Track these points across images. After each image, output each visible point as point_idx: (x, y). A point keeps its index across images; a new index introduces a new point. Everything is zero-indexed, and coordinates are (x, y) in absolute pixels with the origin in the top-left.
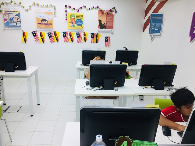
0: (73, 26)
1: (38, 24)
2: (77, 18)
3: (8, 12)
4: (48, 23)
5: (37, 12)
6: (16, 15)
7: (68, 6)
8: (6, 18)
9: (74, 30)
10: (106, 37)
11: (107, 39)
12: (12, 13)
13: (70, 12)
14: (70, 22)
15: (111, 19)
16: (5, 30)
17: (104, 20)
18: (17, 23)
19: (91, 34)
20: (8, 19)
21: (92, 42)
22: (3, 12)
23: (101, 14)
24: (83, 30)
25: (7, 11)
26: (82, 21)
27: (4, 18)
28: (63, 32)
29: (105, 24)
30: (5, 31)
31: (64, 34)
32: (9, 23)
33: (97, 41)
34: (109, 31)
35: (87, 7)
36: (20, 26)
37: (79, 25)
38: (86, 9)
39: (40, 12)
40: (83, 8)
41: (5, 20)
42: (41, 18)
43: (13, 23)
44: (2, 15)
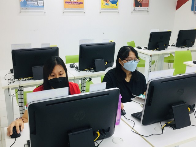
0: (107, 4)
1: (66, 2)
4: (77, 1)
9: (108, 9)
29: (141, 1)
30: (21, 13)
32: (27, 2)
34: (144, 9)
36: (43, 6)
43: (32, 2)
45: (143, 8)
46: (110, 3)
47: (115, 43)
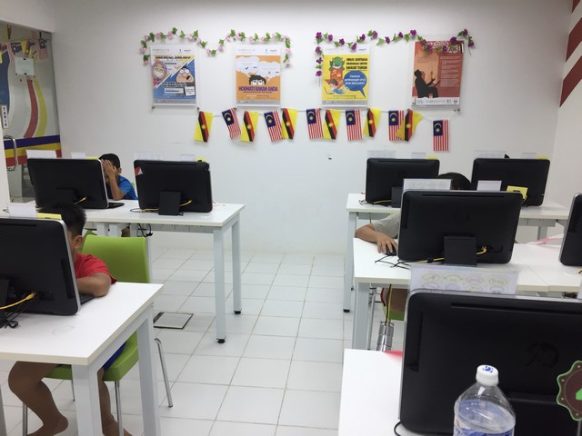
0: (336, 91)
1: (241, 88)
2: (349, 68)
3: (165, 60)
5: (238, 57)
6: (185, 67)
7: (325, 36)
8: (159, 74)
9: (339, 102)
10: (435, 123)
11: (439, 129)
12: (174, 61)
13: (329, 51)
14: (329, 82)
15: (455, 66)
16: (153, 108)
17: (431, 70)
18: (186, 88)
19: (390, 112)
20: (164, 77)
21: (393, 137)
22: (152, 60)
23: (421, 54)
24: (365, 103)
25: (161, 58)
26: (363, 76)
27: (153, 75)
28: (308, 111)
29: (435, 82)
30: (155, 110)
31: (311, 115)
33: (408, 135)
34: (445, 104)
35: (382, 36)
36: (195, 96)
37: (354, 88)
38: (377, 41)
39: (246, 57)
40: (368, 38)
41: (156, 80)
42: (247, 73)
43: (175, 89)
44: (148, 67)
45: (441, 100)
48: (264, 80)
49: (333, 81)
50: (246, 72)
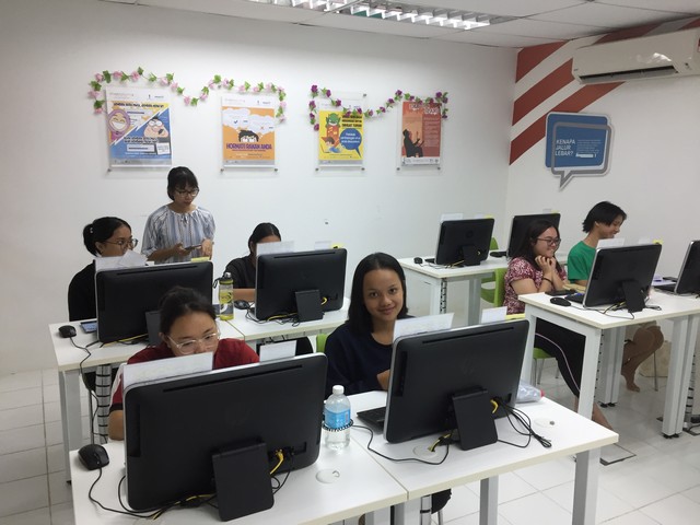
0: (333, 149)
1: (228, 146)
2: (344, 125)
3: (127, 108)
4: (259, 143)
5: (225, 108)
6: (156, 118)
7: (322, 90)
8: (119, 126)
9: (336, 162)
14: (326, 140)
16: (109, 170)
17: (416, 130)
18: (158, 144)
20: (127, 130)
22: (109, 107)
24: (360, 162)
25: (123, 104)
26: (358, 135)
27: (109, 127)
29: (420, 142)
30: (112, 173)
32: (129, 146)
34: (429, 162)
36: (169, 156)
37: (349, 147)
39: (234, 108)
41: (114, 134)
42: (237, 128)
43: (142, 146)
44: (102, 117)
45: (425, 160)
46: (340, 146)
47: (345, 251)
48: (256, 136)
49: (330, 139)
50: (235, 127)
